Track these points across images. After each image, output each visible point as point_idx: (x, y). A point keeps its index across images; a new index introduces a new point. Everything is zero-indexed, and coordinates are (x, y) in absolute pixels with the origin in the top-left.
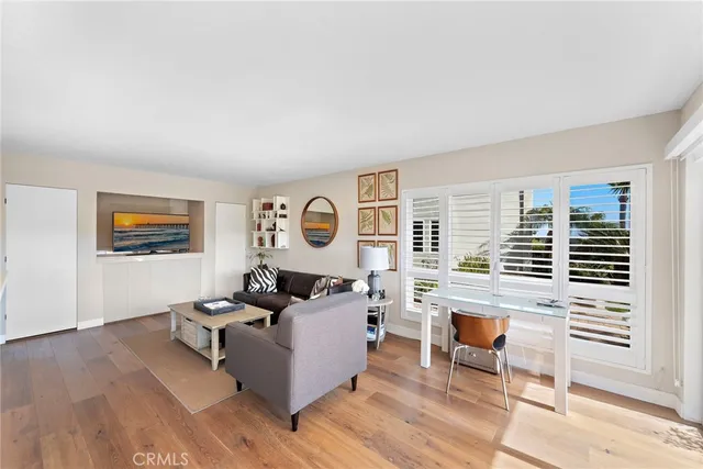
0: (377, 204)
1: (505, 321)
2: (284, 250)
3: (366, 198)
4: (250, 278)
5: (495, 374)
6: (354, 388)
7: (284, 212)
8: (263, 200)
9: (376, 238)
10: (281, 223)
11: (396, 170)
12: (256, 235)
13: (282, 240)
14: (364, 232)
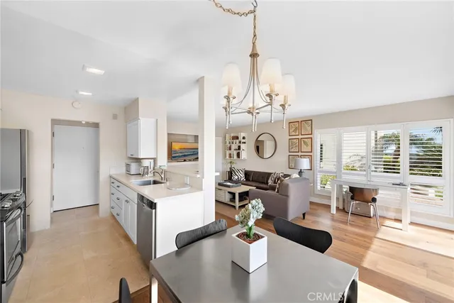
0: (300, 137)
1: (376, 191)
2: (244, 160)
3: (293, 133)
4: (232, 173)
5: (370, 217)
6: (304, 218)
7: (244, 141)
8: (232, 135)
9: (300, 154)
10: (243, 146)
11: (311, 120)
12: (228, 152)
13: (244, 155)
14: (292, 150)
